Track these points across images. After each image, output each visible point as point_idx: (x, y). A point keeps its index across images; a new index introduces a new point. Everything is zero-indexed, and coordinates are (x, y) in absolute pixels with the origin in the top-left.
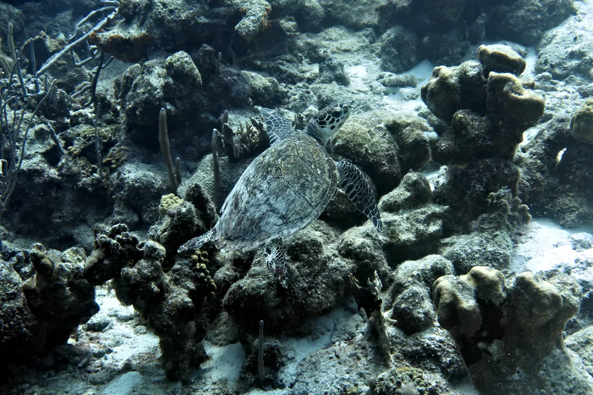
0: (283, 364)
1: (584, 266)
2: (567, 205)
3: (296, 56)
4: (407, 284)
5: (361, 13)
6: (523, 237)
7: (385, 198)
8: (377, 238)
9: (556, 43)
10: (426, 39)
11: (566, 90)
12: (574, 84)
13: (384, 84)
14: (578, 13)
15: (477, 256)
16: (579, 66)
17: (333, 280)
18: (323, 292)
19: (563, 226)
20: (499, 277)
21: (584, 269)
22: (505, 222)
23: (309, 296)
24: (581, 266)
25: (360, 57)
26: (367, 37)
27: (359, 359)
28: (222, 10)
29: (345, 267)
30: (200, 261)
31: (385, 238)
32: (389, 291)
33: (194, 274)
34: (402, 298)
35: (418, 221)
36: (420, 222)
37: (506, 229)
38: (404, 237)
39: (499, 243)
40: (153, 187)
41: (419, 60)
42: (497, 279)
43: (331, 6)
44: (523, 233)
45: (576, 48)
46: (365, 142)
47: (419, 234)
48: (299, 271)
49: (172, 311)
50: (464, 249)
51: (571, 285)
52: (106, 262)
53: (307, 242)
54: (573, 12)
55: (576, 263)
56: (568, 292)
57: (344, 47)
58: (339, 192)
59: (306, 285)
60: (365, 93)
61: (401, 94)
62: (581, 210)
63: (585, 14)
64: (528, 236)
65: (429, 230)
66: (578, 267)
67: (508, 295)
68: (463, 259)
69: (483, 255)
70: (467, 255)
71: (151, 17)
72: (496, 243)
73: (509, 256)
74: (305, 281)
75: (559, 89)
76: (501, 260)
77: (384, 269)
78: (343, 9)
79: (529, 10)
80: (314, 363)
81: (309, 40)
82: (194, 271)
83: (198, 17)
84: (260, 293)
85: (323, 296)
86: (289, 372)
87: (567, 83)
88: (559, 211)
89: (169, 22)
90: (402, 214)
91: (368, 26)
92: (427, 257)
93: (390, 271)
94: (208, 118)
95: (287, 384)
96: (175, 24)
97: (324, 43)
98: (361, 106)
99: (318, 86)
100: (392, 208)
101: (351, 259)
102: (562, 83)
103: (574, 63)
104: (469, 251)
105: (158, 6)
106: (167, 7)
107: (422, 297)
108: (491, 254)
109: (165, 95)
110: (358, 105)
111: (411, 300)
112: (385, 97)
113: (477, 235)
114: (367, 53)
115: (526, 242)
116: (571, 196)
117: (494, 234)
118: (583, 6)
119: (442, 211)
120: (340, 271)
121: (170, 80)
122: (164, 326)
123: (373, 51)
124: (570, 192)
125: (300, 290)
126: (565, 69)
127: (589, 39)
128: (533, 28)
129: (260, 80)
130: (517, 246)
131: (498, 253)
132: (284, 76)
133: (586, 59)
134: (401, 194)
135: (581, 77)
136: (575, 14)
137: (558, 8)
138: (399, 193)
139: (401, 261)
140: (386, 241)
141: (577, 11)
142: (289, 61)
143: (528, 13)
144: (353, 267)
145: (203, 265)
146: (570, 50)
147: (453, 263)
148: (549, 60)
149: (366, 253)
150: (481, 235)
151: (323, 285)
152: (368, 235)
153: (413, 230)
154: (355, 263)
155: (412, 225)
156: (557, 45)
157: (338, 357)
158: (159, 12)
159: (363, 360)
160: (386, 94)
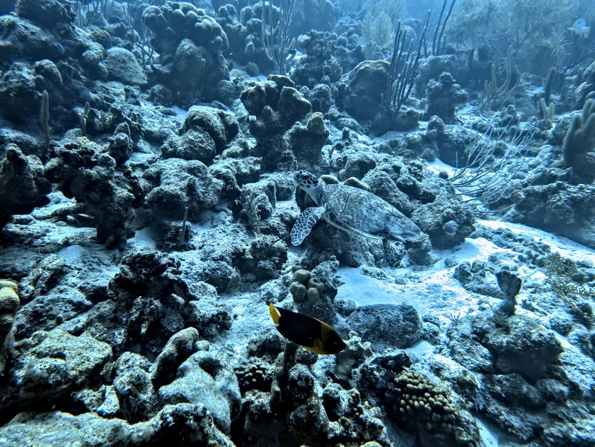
0: (191, 237)
10: (178, 93)
23: (206, 197)
27: (238, 232)
35: (249, 163)
38: (244, 171)
40: (31, 144)
43: (111, 69)
47: (251, 170)
49: (121, 201)
52: (66, 166)
80: (212, 235)
82: (129, 179)
86: (196, 240)
95: (197, 248)
122: (115, 210)
155: (247, 165)
157: (224, 232)
159: (241, 233)
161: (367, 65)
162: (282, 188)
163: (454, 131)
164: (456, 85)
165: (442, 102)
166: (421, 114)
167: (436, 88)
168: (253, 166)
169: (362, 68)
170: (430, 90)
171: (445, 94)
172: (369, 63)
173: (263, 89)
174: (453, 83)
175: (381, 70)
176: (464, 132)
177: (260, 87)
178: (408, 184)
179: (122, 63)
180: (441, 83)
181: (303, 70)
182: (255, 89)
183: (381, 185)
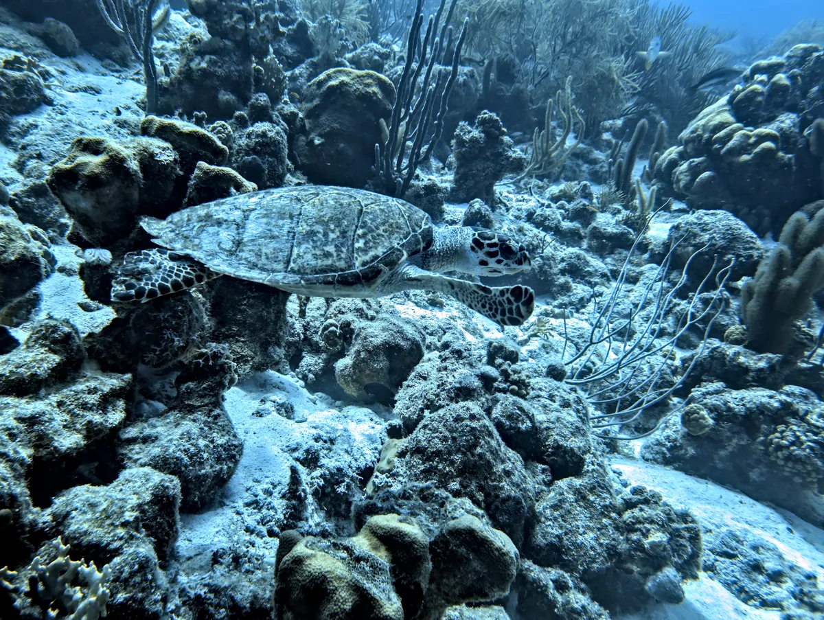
36: (90, 409)
108: (224, 450)
119: (123, 384)
161: (344, 78)
162: (198, 477)
163: (505, 228)
164: (506, 139)
165: (483, 170)
166: (446, 188)
167: (474, 141)
168: (97, 418)
169: (333, 83)
170: (461, 142)
171: (488, 154)
172: (348, 74)
173: (134, 165)
174: (503, 134)
175: (374, 93)
176: (520, 230)
177: (123, 160)
178: (523, 427)
180: (483, 132)
181: (203, 70)
182: (104, 164)
183: (475, 446)
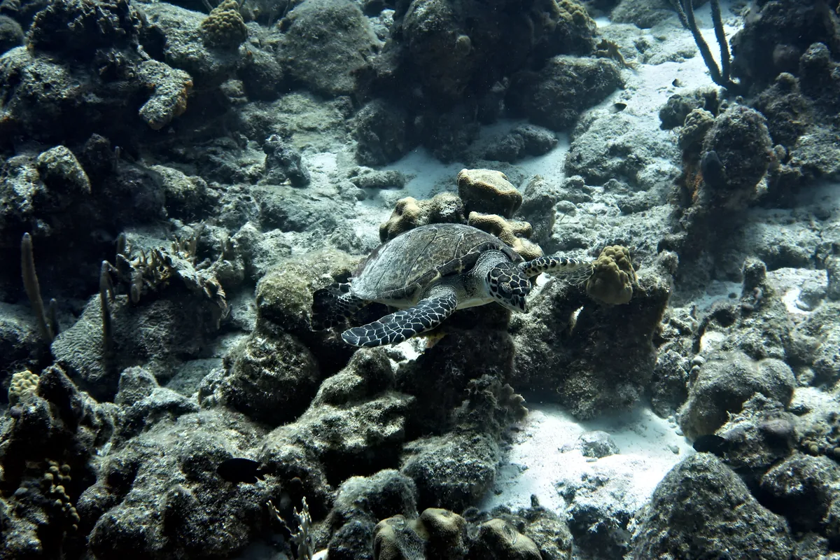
1: (593, 485)
2: (581, 388)
3: (237, 138)
4: (348, 515)
5: (333, 74)
6: (520, 434)
7: (328, 383)
8: (311, 445)
9: (593, 132)
10: (418, 120)
11: (603, 201)
12: (615, 191)
13: (357, 184)
14: (626, 86)
15: (448, 471)
16: (622, 166)
17: (245, 509)
18: (231, 526)
19: (576, 418)
20: (459, 525)
21: (593, 490)
22: (490, 420)
23: (211, 533)
24: (589, 485)
25: (329, 138)
26: (340, 109)
28: (123, 84)
29: (264, 488)
30: (57, 481)
31: (324, 444)
32: (326, 520)
33: (47, 501)
34: (340, 536)
35: (370, 418)
36: (373, 421)
37: (491, 431)
38: (350, 443)
39: (480, 452)
41: (409, 149)
42: (455, 528)
43: (292, 62)
44: (521, 428)
45: (619, 140)
46: (302, 301)
47: (372, 438)
48: (197, 497)
50: (432, 461)
51: (557, 534)
53: (211, 454)
54: (620, 85)
55: (583, 480)
56: (552, 545)
57: (309, 124)
58: (265, 373)
59: (206, 517)
60: (331, 197)
61: (382, 200)
62: (599, 397)
63: (635, 90)
64: (527, 433)
65: (386, 432)
66: (585, 487)
67: (472, 549)
68: (430, 476)
69: (457, 469)
70: (435, 470)
71: (18, 93)
72: (477, 451)
73: (492, 471)
74: (205, 511)
75: (596, 198)
76: (481, 478)
77: (320, 489)
78: (308, 67)
79: (559, 82)
81: (259, 113)
82: (47, 497)
83: (87, 95)
84: (139, 530)
85: (229, 532)
87: (607, 190)
88: (570, 395)
89: (43, 101)
90: (349, 408)
91: (340, 93)
92: (379, 473)
93: (329, 490)
94: (100, 237)
96: (52, 105)
97: (281, 116)
98: (320, 221)
99: (263, 189)
100: (336, 399)
101: (274, 476)
102: (599, 189)
103: (616, 161)
104: (438, 464)
105: (28, 78)
106: (41, 80)
107: (368, 534)
108: (468, 469)
109: (35, 208)
110: (318, 219)
111: (351, 539)
112: (359, 203)
113: (451, 439)
114: (340, 133)
115: (523, 442)
116: (587, 376)
117: (475, 438)
118: (633, 77)
119: (404, 404)
120: (257, 496)
121: (43, 187)
123: (348, 130)
124: (586, 370)
125: (198, 525)
126: (605, 169)
127: (636, 128)
128: (565, 107)
129: (179, 180)
130: (511, 448)
131: (478, 466)
132: (217, 171)
133: (631, 158)
134: (349, 380)
135: (626, 182)
136: (623, 88)
137: (599, 80)
138: (346, 377)
139: (346, 477)
140: (324, 448)
141: (625, 84)
142: (227, 148)
143: (559, 86)
144: (276, 488)
145: (61, 488)
146: (611, 143)
147: (416, 481)
148: (584, 156)
149: (294, 468)
150: (456, 438)
151: (232, 517)
152: (299, 441)
153: (363, 432)
154: (278, 481)
155: (363, 424)
156: (595, 135)
158: (30, 87)
160: (361, 198)
162: (439, 487)
168: (377, 427)
179: (315, 41)
